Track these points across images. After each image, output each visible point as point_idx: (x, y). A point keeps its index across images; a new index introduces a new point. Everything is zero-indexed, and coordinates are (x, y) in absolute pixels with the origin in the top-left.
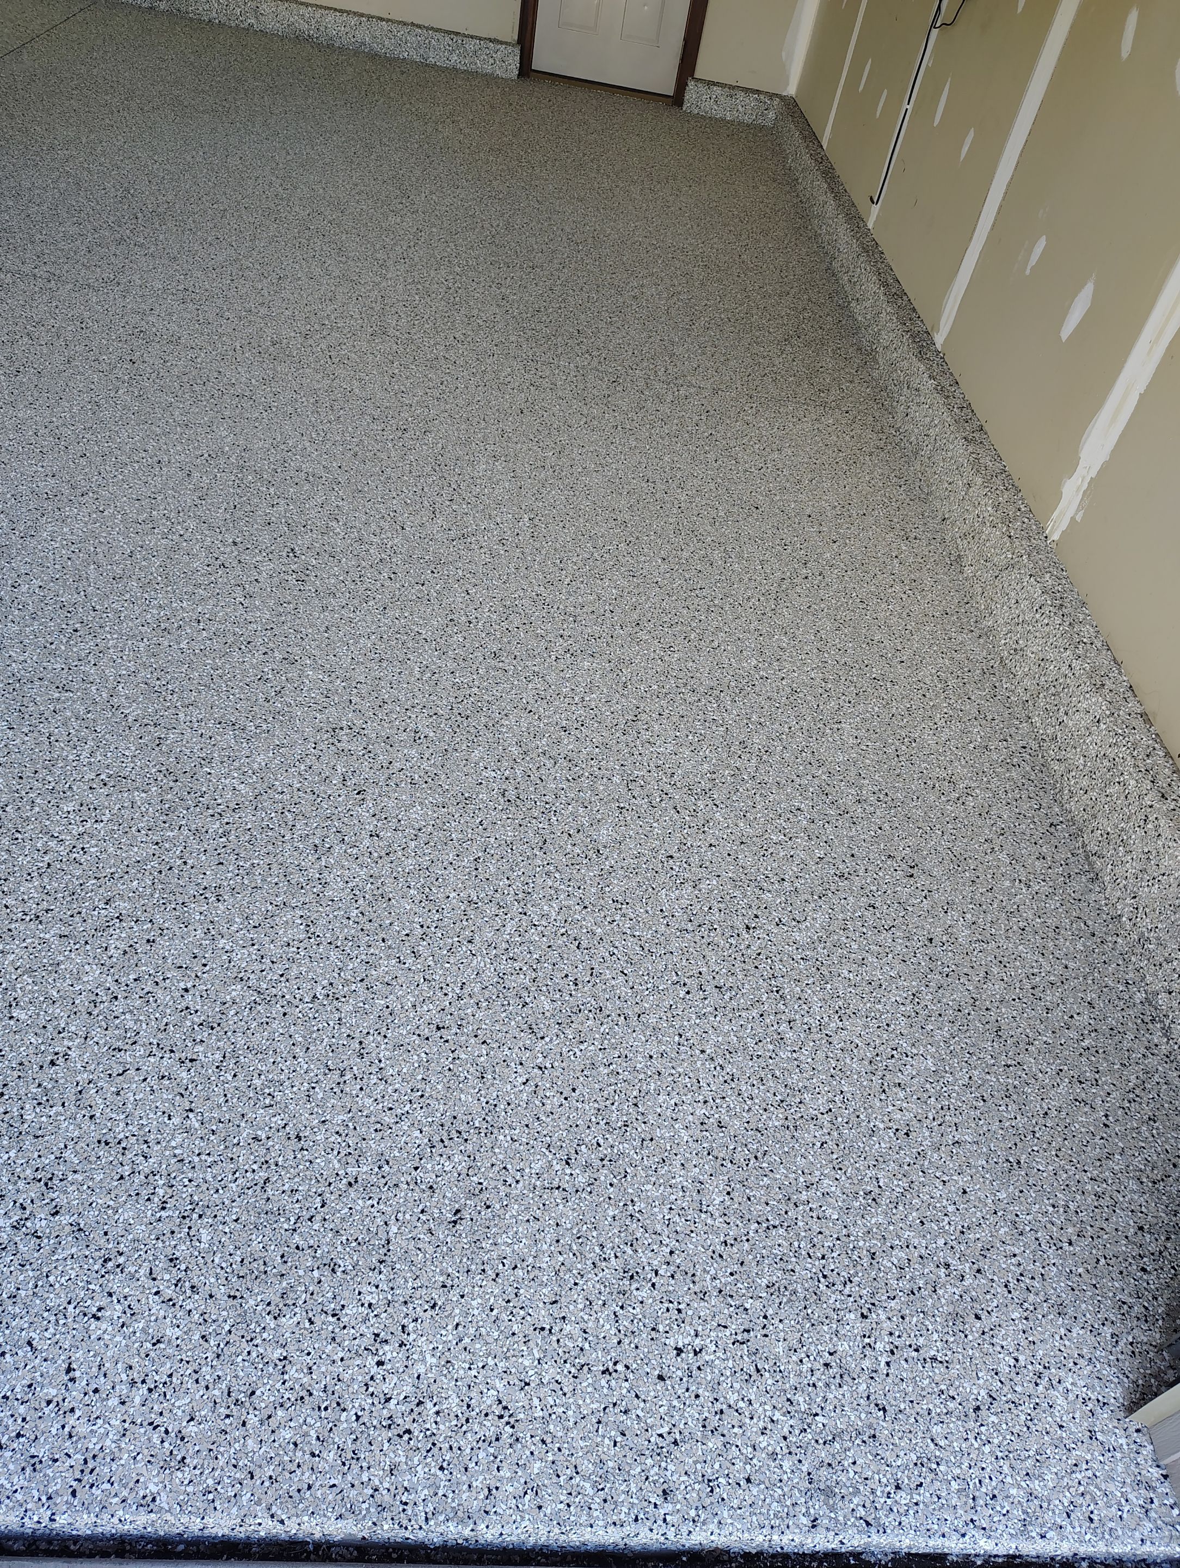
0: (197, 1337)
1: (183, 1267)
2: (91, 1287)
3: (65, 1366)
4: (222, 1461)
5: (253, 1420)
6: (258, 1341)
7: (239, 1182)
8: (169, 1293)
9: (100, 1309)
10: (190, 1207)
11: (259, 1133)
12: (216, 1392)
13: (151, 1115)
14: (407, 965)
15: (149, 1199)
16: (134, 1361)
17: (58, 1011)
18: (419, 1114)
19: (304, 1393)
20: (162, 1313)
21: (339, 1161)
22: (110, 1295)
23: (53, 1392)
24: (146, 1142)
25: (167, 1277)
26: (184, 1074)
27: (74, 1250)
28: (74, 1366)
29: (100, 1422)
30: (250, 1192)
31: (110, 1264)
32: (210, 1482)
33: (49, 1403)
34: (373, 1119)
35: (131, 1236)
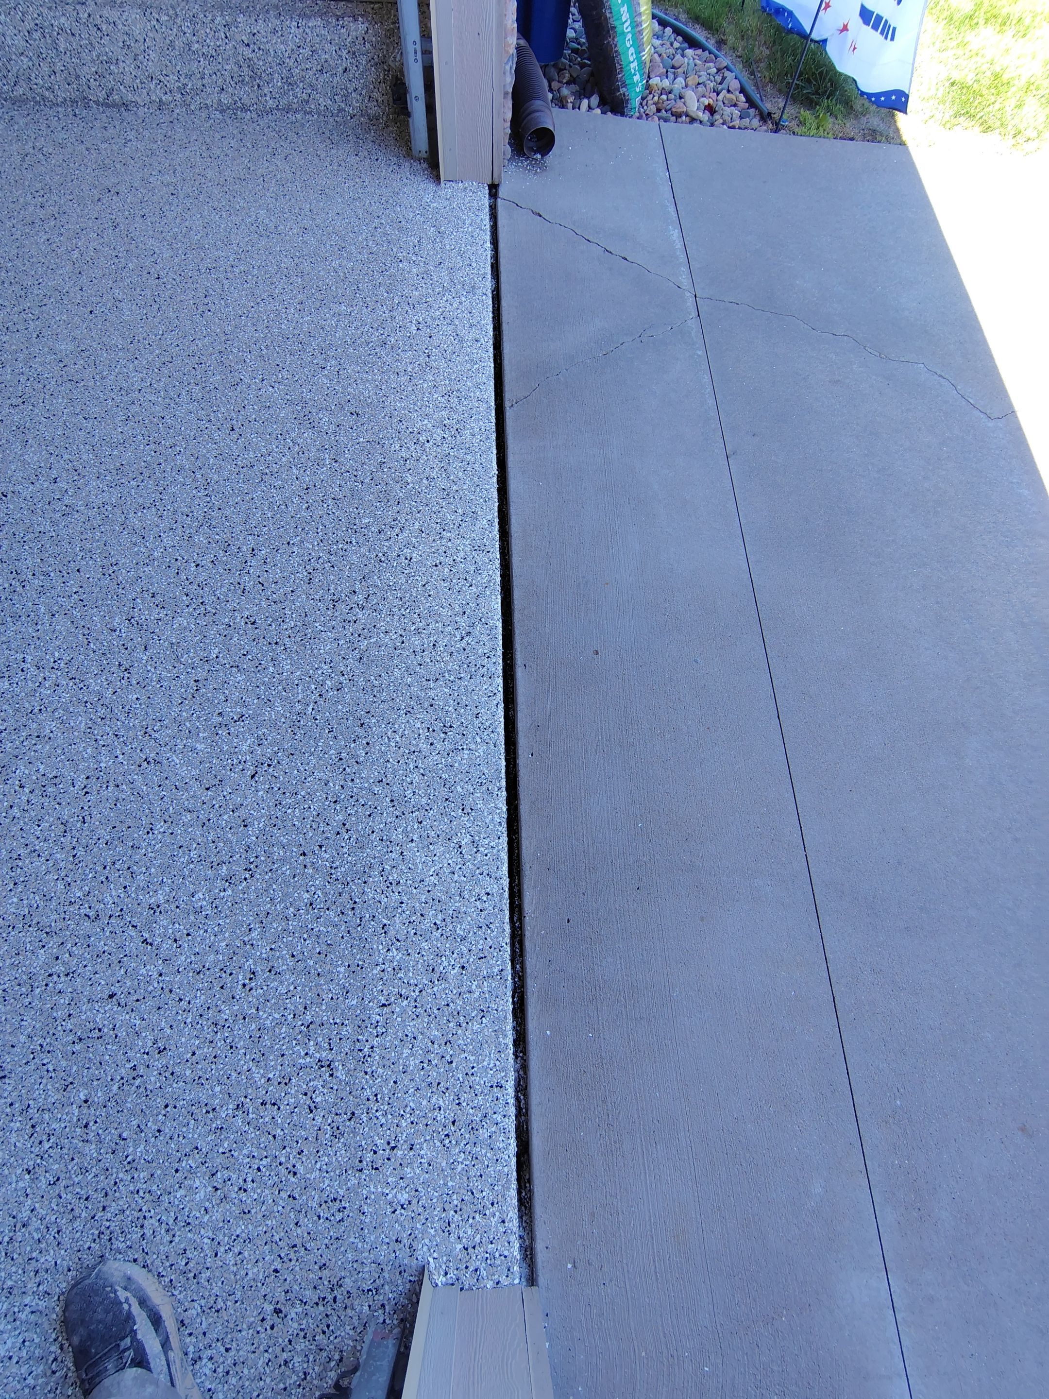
0: (419, 515)
1: (384, 527)
2: (395, 565)
3: (434, 568)
4: (473, 497)
5: (455, 488)
6: (420, 490)
7: (334, 511)
8: (397, 530)
9: (406, 559)
10: (350, 531)
11: (304, 507)
12: (444, 503)
13: (292, 562)
14: (182, 450)
15: (345, 550)
16: (431, 539)
17: (212, 632)
18: (293, 435)
19: (443, 470)
20: (407, 532)
21: (322, 468)
22: (399, 556)
23: (446, 570)
24: (309, 560)
25: (389, 533)
26: (263, 552)
27: (375, 577)
28: (434, 564)
29: (458, 548)
30: (340, 505)
31: (383, 559)
32: (481, 500)
33: (451, 570)
34: (296, 456)
35: (367, 554)
